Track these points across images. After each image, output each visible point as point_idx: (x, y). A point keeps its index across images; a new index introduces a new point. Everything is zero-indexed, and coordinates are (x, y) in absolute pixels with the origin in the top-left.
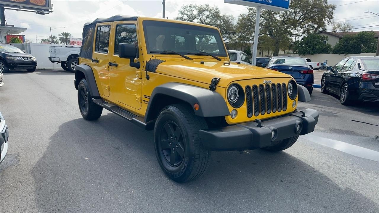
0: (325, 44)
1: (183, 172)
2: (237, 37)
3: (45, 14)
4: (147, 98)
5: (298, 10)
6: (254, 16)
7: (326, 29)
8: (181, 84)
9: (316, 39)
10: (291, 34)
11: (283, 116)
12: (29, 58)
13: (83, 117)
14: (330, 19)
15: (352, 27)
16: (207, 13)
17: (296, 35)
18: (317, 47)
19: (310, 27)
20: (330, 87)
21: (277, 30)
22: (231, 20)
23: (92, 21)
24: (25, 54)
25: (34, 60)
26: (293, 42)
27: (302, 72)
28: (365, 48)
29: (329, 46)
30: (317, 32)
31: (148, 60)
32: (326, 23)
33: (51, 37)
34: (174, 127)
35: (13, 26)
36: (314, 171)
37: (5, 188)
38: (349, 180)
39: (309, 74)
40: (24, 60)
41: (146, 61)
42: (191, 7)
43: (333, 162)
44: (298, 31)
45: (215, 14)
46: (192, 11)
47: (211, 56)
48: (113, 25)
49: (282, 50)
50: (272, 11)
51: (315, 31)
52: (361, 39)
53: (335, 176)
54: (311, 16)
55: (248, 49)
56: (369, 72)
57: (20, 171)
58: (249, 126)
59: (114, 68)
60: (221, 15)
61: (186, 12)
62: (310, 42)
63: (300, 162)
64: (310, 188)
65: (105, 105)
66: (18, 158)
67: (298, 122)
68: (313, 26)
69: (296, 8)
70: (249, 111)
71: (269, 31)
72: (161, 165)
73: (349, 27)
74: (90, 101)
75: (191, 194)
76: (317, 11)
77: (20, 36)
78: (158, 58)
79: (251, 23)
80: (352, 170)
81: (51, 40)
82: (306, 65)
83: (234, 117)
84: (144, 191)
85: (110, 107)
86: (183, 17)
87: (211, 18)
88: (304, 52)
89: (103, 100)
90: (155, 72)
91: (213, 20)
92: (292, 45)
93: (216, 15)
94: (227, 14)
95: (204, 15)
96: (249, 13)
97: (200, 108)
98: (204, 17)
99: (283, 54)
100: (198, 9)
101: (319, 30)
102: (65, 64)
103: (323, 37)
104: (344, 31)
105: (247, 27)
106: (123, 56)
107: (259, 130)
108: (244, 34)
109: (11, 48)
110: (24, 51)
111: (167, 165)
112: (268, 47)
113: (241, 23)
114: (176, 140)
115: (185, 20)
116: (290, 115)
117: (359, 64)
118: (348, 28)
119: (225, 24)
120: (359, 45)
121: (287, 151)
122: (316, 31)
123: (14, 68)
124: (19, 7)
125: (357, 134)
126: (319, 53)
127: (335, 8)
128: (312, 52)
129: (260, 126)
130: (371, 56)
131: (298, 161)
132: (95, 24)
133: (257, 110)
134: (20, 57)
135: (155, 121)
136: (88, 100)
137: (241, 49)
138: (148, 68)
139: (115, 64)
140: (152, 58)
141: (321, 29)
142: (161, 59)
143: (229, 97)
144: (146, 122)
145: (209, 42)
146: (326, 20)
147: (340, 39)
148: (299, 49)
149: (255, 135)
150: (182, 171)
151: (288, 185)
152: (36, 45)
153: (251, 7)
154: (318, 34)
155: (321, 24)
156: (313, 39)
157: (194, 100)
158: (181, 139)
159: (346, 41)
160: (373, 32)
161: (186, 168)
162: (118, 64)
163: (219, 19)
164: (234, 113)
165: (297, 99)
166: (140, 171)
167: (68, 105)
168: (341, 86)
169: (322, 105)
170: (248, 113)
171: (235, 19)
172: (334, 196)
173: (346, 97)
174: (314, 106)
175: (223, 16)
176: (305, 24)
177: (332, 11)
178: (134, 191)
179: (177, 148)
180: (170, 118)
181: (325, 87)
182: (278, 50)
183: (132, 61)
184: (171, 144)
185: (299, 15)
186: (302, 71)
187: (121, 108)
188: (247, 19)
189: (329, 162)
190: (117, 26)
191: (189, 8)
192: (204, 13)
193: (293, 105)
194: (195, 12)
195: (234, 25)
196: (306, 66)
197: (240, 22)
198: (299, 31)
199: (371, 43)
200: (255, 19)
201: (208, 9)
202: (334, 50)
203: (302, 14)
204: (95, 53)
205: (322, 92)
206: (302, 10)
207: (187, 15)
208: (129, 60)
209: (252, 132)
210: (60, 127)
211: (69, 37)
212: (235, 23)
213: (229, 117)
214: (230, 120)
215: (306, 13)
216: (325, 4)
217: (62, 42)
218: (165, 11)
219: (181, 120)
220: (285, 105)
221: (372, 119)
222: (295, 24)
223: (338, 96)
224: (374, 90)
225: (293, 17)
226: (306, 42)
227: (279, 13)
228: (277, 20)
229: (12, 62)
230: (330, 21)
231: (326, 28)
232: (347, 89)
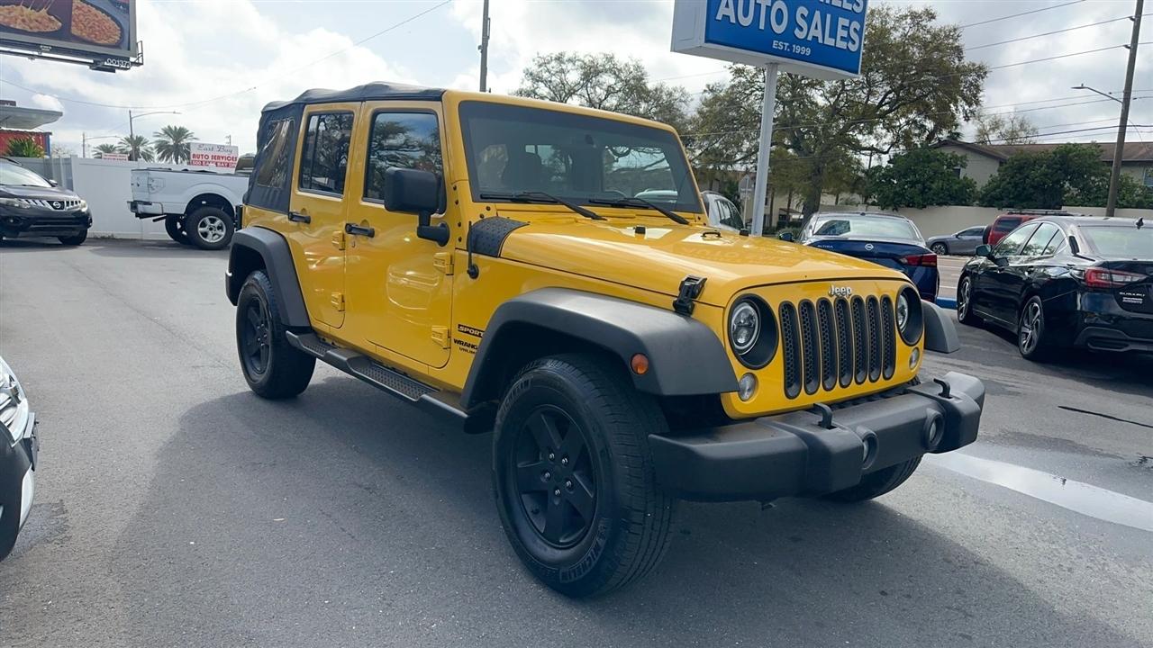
0: (956, 178)
1: (590, 565)
2: (698, 152)
3: (117, 71)
4: (468, 332)
5: (878, 77)
6: (747, 92)
7: (958, 134)
8: (582, 295)
9: (933, 164)
10: (858, 148)
11: (885, 394)
12: (68, 203)
13: (250, 390)
14: (970, 105)
15: (1034, 130)
16: (608, 80)
17: (871, 148)
18: (934, 186)
19: (913, 126)
20: (985, 305)
21: (815, 132)
22: (681, 101)
23: (289, 97)
24: (54, 189)
25: (84, 210)
26: (863, 171)
27: (904, 261)
28: (1074, 191)
29: (969, 184)
30: (934, 142)
31: (475, 219)
32: (960, 117)
33: (130, 140)
34: (562, 425)
35: (13, 103)
36: (976, 563)
37: (31, 614)
38: (1082, 590)
39: (923, 266)
40: (53, 209)
41: (470, 222)
42: (562, 62)
43: (1028, 535)
44: (878, 137)
45: (632, 82)
46: (562, 71)
47: (656, 209)
48: (362, 113)
49: (831, 193)
50: (803, 78)
51: (927, 138)
52: (1062, 165)
53: (1039, 576)
54: (915, 95)
55: (728, 188)
56: (1106, 265)
57: (73, 559)
58: (794, 424)
59: (362, 240)
60: (650, 86)
61: (546, 75)
62: (915, 172)
63: (929, 535)
64: (971, 616)
65: (329, 352)
66: (61, 516)
67: (932, 412)
68: (923, 126)
69: (871, 70)
70: (792, 380)
71: (793, 138)
72: (513, 543)
73: (1025, 130)
74: (279, 341)
75: (615, 635)
76: (934, 81)
77: (38, 134)
78: (503, 215)
79: (737, 112)
80: (1085, 559)
81: (130, 149)
82: (915, 239)
83: (746, 395)
84: (470, 624)
85: (345, 359)
86: (537, 91)
87: (620, 94)
88: (896, 199)
89: (319, 339)
90: (496, 257)
91: (626, 100)
92: (861, 178)
93: (635, 88)
94: (669, 85)
95: (599, 84)
96: (733, 83)
97: (651, 367)
98: (600, 92)
99: (833, 204)
100: (582, 68)
101: (941, 136)
102: (178, 224)
103: (951, 159)
104: (1010, 141)
105: (728, 122)
106: (396, 205)
107: (826, 436)
108: (717, 145)
109: (12, 171)
110: (53, 181)
111: (535, 542)
112: (791, 185)
113: (710, 112)
114: (566, 464)
115: (542, 98)
116: (906, 392)
117: (1072, 240)
118: (1023, 134)
119: (660, 111)
120: (1058, 182)
121: (887, 500)
122: (929, 138)
123: (21, 234)
124: (36, 47)
125: (1084, 450)
126: (940, 204)
127: (985, 73)
128: (918, 199)
129: (827, 425)
130: (1095, 216)
131: (923, 530)
132: (302, 106)
133: (812, 376)
134: (41, 199)
135: (497, 407)
136: (270, 339)
137: (709, 187)
138: (476, 242)
139: (366, 230)
140: (487, 215)
141: (944, 135)
142: (514, 217)
143: (733, 336)
144: (467, 409)
145: (615, 164)
146: (959, 109)
147: (1001, 164)
148: (881, 191)
149: (814, 454)
150: (588, 563)
151: (905, 607)
152: (85, 162)
153: (740, 66)
154: (936, 147)
155: (946, 120)
156: (923, 161)
157: (634, 343)
158: (584, 462)
159: (1020, 169)
160: (1098, 145)
161: (600, 553)
162: (375, 228)
163: (641, 98)
164: (747, 383)
165: (921, 344)
166: (450, 561)
167: (199, 350)
168: (1020, 303)
169: (967, 359)
170: (788, 385)
171: (692, 100)
172: (1045, 639)
173: (1036, 337)
174: (944, 363)
175: (656, 90)
176: (898, 119)
177: (976, 81)
178: (436, 622)
179: (570, 488)
180: (548, 397)
181: (970, 307)
182: (820, 192)
183: (424, 222)
184: (549, 478)
185: (880, 90)
186: (903, 257)
187: (381, 364)
188: (727, 99)
189: (1015, 533)
190: (375, 114)
191: (554, 63)
192: (599, 78)
193: (911, 362)
194: (574, 77)
195: (689, 115)
196: (915, 243)
197: (705, 109)
198: (881, 138)
199: (1093, 178)
200: (750, 101)
201: (610, 70)
202: (986, 195)
203: (888, 89)
204: (299, 193)
205: (961, 322)
206: (889, 78)
207: (547, 83)
208: (414, 220)
209: (805, 442)
210: (184, 419)
211: (185, 141)
212: (690, 110)
213: (734, 395)
214: (736, 404)
215: (902, 87)
216: (956, 61)
217: (162, 157)
218: (486, 72)
219: (587, 402)
220: (891, 361)
221: (1121, 405)
222: (868, 117)
223: (1013, 334)
224: (1120, 318)
225: (863, 96)
226: (903, 173)
227: (821, 84)
228: (816, 104)
229: (14, 215)
230: (972, 112)
231: (958, 130)
232: (1039, 312)
